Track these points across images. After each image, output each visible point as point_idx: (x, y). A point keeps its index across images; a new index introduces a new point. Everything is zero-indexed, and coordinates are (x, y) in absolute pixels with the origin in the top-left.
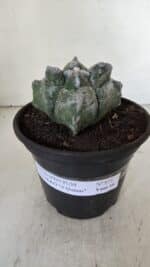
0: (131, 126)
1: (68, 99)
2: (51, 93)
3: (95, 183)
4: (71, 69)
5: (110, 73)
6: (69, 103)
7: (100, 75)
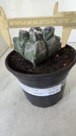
0: (66, 59)
1: (30, 48)
2: (22, 44)
3: (48, 89)
4: (33, 31)
5: (54, 32)
6: (30, 50)
7: (48, 34)
